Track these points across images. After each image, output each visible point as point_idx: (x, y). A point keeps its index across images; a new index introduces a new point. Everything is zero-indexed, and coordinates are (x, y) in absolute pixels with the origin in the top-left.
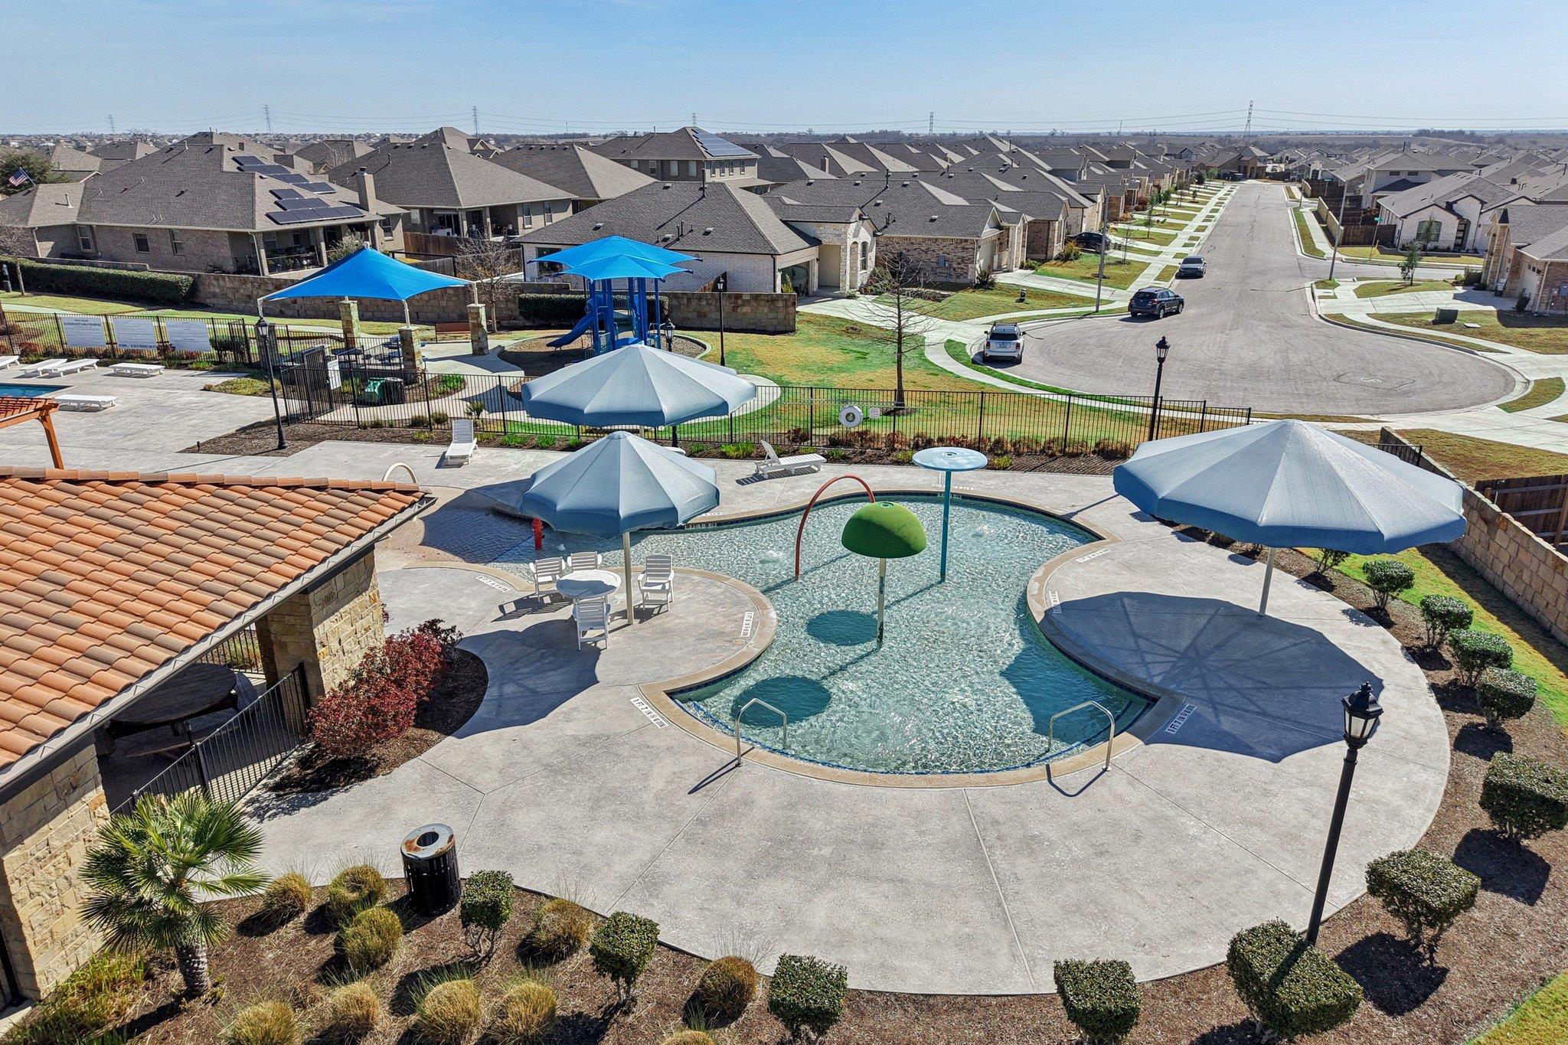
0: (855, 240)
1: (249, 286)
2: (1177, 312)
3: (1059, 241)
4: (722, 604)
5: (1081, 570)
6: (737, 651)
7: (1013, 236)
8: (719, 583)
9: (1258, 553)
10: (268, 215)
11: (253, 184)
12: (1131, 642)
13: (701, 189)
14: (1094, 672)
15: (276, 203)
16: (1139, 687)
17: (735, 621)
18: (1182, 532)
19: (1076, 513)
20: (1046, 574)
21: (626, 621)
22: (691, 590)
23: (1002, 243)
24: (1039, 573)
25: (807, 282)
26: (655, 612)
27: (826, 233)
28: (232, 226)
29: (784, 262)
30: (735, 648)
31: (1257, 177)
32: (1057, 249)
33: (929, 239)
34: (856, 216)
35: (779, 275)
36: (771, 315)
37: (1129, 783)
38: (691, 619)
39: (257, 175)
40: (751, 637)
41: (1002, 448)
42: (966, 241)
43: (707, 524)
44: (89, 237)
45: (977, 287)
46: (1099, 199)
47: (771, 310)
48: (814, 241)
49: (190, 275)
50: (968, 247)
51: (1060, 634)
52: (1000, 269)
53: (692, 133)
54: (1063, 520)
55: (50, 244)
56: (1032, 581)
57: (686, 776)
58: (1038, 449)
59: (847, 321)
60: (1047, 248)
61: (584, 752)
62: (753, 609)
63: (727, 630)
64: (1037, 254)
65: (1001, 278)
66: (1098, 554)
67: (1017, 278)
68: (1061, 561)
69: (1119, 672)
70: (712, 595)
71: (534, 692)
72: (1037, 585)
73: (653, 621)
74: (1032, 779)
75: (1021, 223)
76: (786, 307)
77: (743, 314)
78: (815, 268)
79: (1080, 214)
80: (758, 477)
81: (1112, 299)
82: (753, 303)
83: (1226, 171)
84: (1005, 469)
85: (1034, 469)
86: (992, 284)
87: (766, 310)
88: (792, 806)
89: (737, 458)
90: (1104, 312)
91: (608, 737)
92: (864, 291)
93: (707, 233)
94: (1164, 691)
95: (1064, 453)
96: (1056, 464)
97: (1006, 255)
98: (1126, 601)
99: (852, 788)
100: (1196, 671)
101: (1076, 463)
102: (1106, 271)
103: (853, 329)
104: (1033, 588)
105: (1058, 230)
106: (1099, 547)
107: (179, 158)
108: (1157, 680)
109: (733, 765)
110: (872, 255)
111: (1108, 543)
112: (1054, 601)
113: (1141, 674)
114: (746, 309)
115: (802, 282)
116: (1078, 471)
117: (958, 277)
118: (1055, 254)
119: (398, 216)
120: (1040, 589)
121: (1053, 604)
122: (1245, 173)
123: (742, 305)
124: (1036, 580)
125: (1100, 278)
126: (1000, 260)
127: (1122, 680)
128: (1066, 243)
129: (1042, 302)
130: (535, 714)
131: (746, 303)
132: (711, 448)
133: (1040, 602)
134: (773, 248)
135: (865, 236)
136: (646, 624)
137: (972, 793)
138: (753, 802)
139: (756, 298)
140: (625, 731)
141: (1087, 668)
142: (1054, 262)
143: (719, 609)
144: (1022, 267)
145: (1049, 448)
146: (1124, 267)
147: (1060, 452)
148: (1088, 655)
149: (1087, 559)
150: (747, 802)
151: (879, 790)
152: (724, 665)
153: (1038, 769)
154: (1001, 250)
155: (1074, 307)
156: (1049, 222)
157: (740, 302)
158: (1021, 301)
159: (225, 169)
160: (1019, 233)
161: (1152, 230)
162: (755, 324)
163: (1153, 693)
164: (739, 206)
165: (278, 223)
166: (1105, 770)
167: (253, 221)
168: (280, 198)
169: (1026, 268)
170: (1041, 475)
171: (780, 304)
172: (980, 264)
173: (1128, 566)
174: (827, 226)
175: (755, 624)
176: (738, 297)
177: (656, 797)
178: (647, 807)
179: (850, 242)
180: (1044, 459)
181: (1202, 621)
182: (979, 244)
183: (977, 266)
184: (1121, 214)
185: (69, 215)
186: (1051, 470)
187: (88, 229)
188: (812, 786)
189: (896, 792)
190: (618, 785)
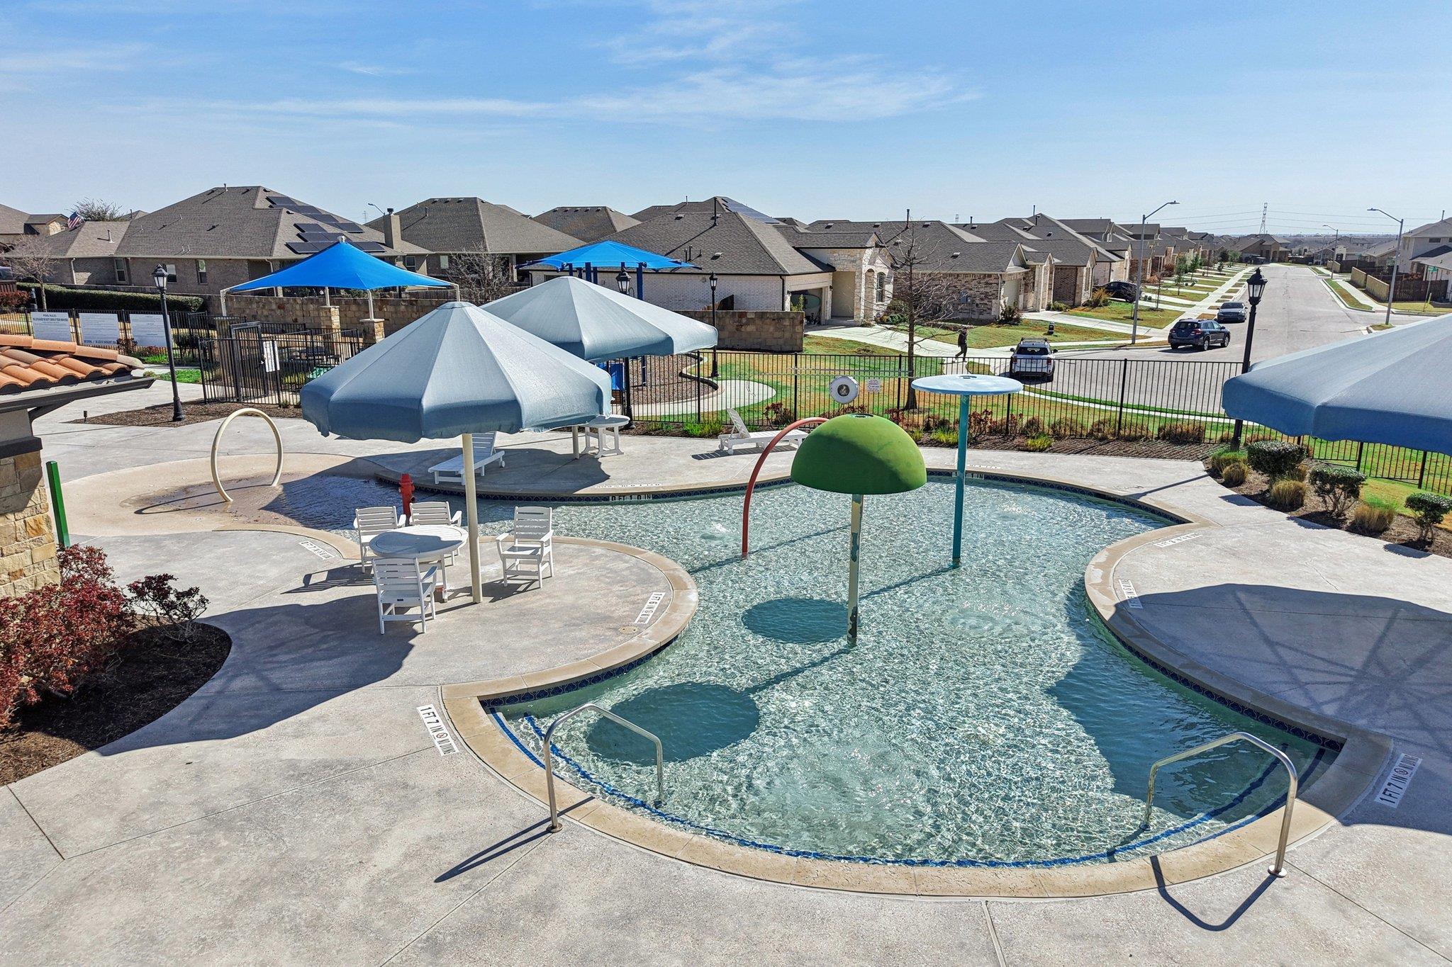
0: (870, 267)
1: (254, 306)
2: (1223, 346)
3: (1087, 289)
4: (622, 581)
5: (1163, 556)
6: (621, 642)
7: (1040, 276)
8: (627, 557)
9: (1430, 544)
10: (287, 245)
11: (279, 218)
12: (1267, 652)
13: (713, 218)
14: (1210, 694)
15: (298, 235)
16: (1300, 721)
17: (634, 603)
18: (1302, 517)
19: (1145, 494)
20: (1111, 560)
21: (470, 599)
22: (586, 565)
23: (1027, 283)
24: (1102, 557)
25: (820, 310)
26: (521, 589)
27: (840, 259)
28: (252, 255)
29: (793, 284)
30: (620, 638)
31: (1280, 261)
32: (1085, 296)
33: (950, 275)
34: (871, 243)
35: (788, 297)
36: (777, 334)
37: (1333, 904)
38: (569, 599)
39: (285, 210)
40: (650, 625)
41: (1037, 430)
42: (990, 276)
43: (639, 495)
44: (124, 269)
45: (1001, 323)
46: (1127, 255)
47: (777, 329)
48: (827, 268)
49: (200, 296)
50: (991, 282)
51: (1143, 635)
52: (1025, 309)
53: (721, 202)
54: (1126, 503)
55: (86, 275)
56: (1091, 567)
57: (448, 845)
58: (1085, 433)
59: (859, 343)
60: (1074, 295)
61: (289, 791)
62: (667, 589)
63: (616, 615)
64: (1065, 296)
65: (1026, 316)
66: (1183, 539)
67: (1045, 316)
68: (1131, 545)
69: (1257, 696)
70: (612, 571)
71: (277, 689)
72: (1100, 572)
73: (513, 600)
74: (1124, 887)
75: (1046, 264)
76: (793, 326)
77: (749, 333)
78: (828, 296)
79: (1108, 268)
80: (721, 453)
81: (1147, 335)
82: (758, 322)
83: (1246, 255)
84: (1041, 451)
85: (1080, 452)
86: (1018, 320)
87: (772, 329)
88: (627, 921)
89: (702, 436)
90: (1141, 345)
91: (347, 766)
92: (881, 321)
93: (715, 258)
94: (1350, 729)
95: (1118, 437)
96: (1108, 448)
97: (1031, 296)
98: (1242, 596)
99: (757, 886)
100: (1393, 699)
101: (1134, 447)
102: (1140, 315)
103: (866, 352)
104: (1093, 577)
105: (1085, 276)
106: (1184, 532)
107: (217, 199)
108: (1330, 710)
109: (544, 828)
110: (889, 288)
111: (1197, 527)
112: (1129, 592)
113: (1299, 700)
114: (750, 328)
115: (815, 311)
116: (1138, 455)
117: (981, 313)
118: (1083, 300)
119: (422, 256)
120: (1105, 577)
121: (1127, 597)
122: (1267, 257)
123: (747, 324)
124: (1098, 566)
125: (1134, 319)
126: (1026, 301)
127: (1266, 707)
128: (1094, 291)
129: (1072, 336)
130: (254, 721)
131: (750, 321)
132: (672, 428)
133: (1106, 593)
134: (782, 269)
135: (881, 267)
136: (499, 603)
137: (1003, 910)
138: (553, 906)
139: (762, 315)
140: (382, 756)
141: (1198, 688)
142: (1081, 308)
143: (616, 588)
144: (1049, 309)
145: (1099, 430)
146: (1156, 313)
147: (1114, 435)
148: (1195, 666)
149: (1169, 543)
150: (542, 907)
151: (813, 895)
152: (594, 662)
153: (1134, 866)
154: (1026, 291)
155: (1107, 340)
156: (1076, 268)
157: (744, 320)
158: (1050, 333)
159: (256, 207)
160: (1045, 274)
161: (1181, 290)
162: (760, 344)
163: (1331, 732)
164: (750, 232)
165: (296, 253)
166: (1274, 875)
167: (271, 250)
168: (303, 231)
169: (1053, 310)
170: (1089, 457)
171: (787, 323)
172: (1004, 301)
173: (1233, 553)
174: (841, 251)
175: (661, 608)
176: (743, 315)
177: (373, 886)
178: (344, 906)
179: (865, 268)
180: (1092, 442)
181: (1378, 627)
182: (1006, 279)
183: (1002, 302)
184: (1148, 277)
185: (109, 249)
186: (1102, 453)
187: (124, 262)
188: (677, 879)
189: (847, 902)
190: (314, 856)
